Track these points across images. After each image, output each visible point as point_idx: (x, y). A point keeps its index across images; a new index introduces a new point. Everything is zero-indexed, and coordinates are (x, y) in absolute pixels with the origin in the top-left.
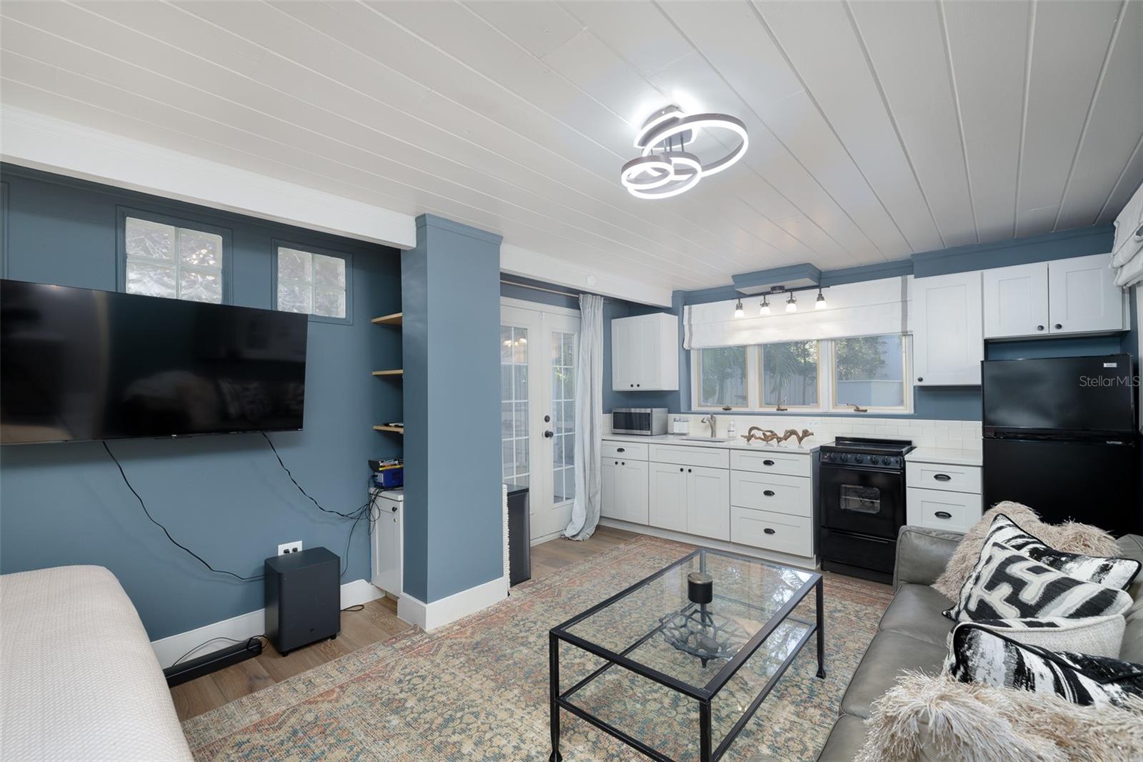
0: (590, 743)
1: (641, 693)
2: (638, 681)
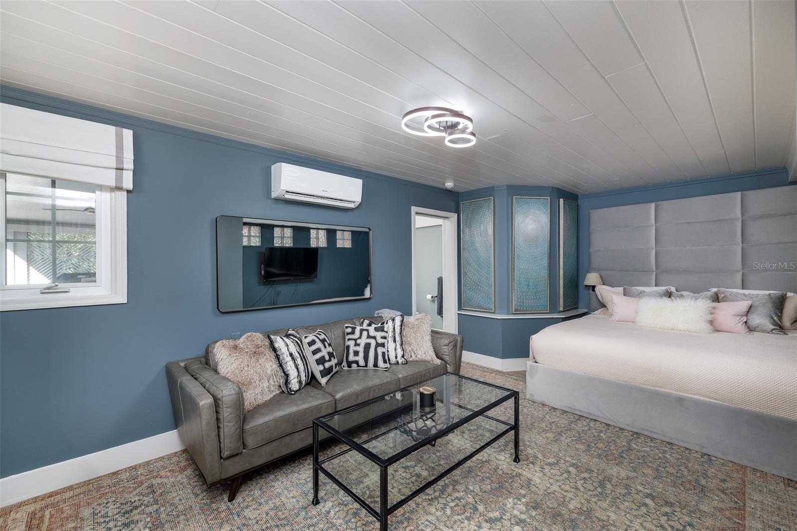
0: (500, 468)
1: (469, 497)
2: (470, 508)
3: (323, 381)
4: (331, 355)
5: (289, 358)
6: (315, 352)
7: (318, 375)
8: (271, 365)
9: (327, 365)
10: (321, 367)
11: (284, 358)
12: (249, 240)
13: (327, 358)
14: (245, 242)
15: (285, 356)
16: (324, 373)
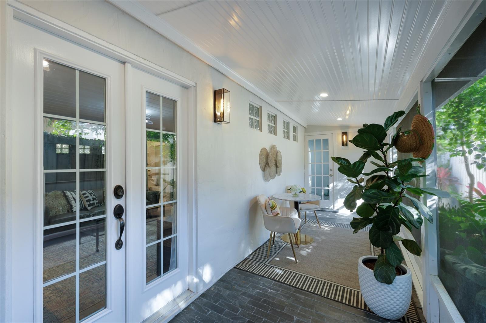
3: (89, 208)
4: (94, 199)
5: (73, 199)
6: (86, 197)
7: (87, 206)
8: (64, 202)
9: (91, 202)
10: (88, 203)
11: (70, 199)
12: (62, 150)
13: (92, 199)
14: (58, 151)
15: (71, 199)
16: (89, 205)
